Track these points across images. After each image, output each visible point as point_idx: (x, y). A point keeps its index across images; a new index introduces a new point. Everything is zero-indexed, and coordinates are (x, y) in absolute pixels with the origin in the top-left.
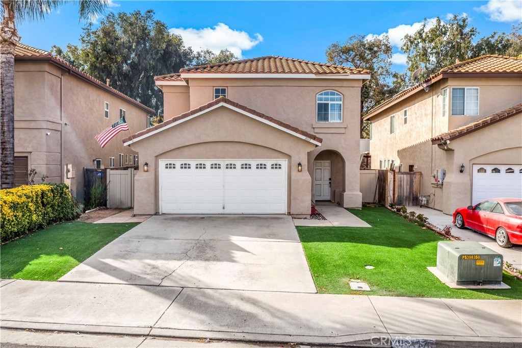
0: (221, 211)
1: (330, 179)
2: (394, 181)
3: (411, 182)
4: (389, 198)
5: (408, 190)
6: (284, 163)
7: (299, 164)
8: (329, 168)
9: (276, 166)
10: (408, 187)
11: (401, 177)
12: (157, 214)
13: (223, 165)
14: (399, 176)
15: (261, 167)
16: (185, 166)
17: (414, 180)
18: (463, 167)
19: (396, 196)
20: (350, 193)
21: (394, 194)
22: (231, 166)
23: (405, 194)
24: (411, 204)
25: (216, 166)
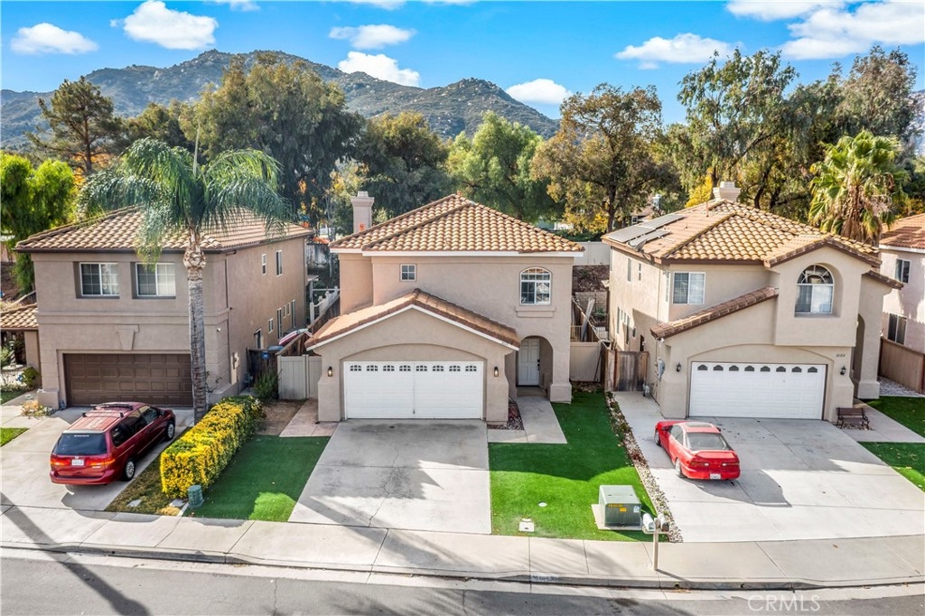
0: (412, 416)
1: (539, 361)
2: (616, 363)
3: (636, 363)
4: (609, 383)
5: (632, 373)
6: (480, 365)
7: (496, 369)
8: (538, 348)
9: (471, 369)
10: (632, 369)
11: (624, 358)
12: (342, 420)
13: (413, 368)
14: (622, 356)
15: (455, 369)
16: (372, 368)
17: (640, 361)
18: (679, 365)
19: (618, 379)
20: (558, 385)
21: (615, 378)
22: (422, 369)
23: (628, 378)
24: (635, 388)
25: (405, 369)
